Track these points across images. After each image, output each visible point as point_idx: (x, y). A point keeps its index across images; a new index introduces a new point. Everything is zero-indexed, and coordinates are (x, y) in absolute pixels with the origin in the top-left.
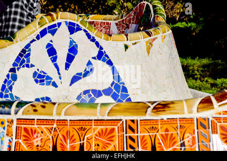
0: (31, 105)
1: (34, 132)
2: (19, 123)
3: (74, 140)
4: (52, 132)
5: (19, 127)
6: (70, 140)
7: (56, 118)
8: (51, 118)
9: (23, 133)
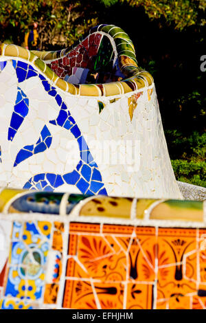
0: (94, 200)
1: (98, 244)
2: (74, 228)
3: (166, 260)
4: (130, 246)
5: (73, 236)
6: (159, 260)
7: (136, 222)
8: (127, 222)
9: (81, 245)
